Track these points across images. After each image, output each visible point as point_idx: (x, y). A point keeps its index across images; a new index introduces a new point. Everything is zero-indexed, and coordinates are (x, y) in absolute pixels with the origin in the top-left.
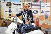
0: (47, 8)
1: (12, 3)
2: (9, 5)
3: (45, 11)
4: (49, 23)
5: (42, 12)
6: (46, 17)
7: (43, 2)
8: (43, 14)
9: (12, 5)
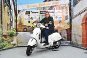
0: (60, 14)
1: (30, 11)
2: (28, 13)
3: (58, 16)
4: (62, 27)
5: (56, 18)
6: (60, 22)
7: (57, 9)
8: (57, 20)
9: (31, 13)
